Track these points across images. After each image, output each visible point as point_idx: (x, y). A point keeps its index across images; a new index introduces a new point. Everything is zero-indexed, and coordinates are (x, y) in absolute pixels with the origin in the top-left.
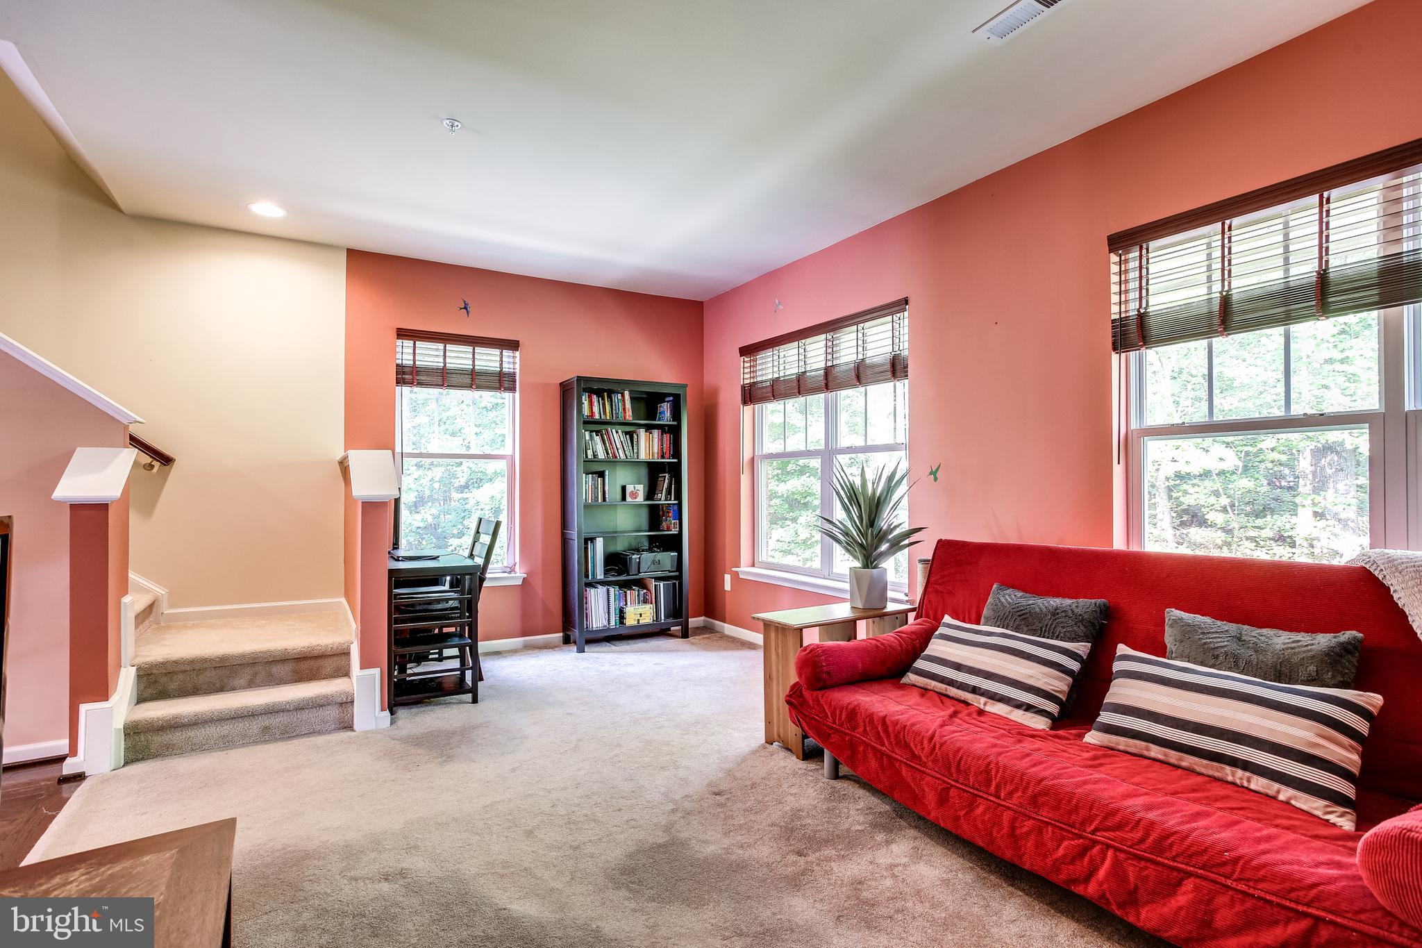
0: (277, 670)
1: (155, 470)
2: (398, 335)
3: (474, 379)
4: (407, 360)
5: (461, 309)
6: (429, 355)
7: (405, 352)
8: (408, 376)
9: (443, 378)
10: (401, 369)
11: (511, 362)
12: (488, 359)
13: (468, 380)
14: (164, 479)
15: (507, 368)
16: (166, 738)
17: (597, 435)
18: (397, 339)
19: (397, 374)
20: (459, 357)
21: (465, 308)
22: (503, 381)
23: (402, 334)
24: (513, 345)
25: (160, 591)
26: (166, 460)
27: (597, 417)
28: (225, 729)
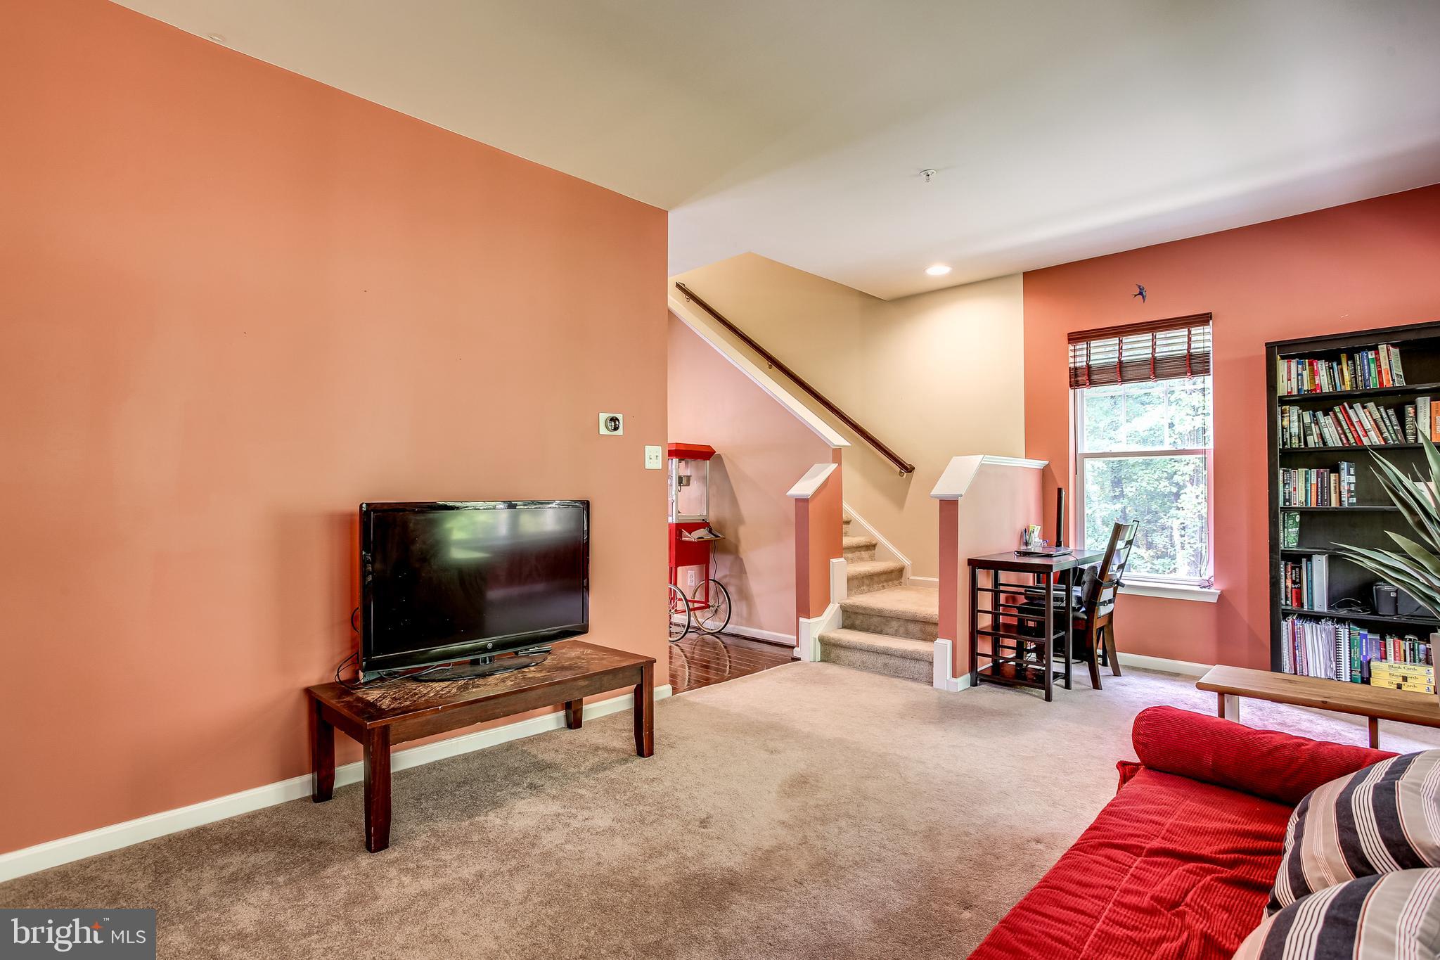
0: (911, 627)
1: (905, 476)
2: (1069, 340)
3: (1156, 368)
4: (1082, 362)
5: (1136, 295)
6: (1102, 352)
7: (1079, 356)
8: (1083, 377)
9: (1121, 372)
10: (1075, 373)
11: (1203, 339)
12: (1172, 343)
13: (1146, 371)
14: (909, 481)
15: (1197, 347)
16: (842, 653)
17: (1326, 414)
18: (1069, 343)
19: (1070, 378)
20: (1138, 347)
21: (1141, 293)
22: (1193, 364)
23: (1074, 338)
24: (1204, 319)
25: (906, 562)
26: (908, 469)
27: (1326, 388)
28: (865, 657)
